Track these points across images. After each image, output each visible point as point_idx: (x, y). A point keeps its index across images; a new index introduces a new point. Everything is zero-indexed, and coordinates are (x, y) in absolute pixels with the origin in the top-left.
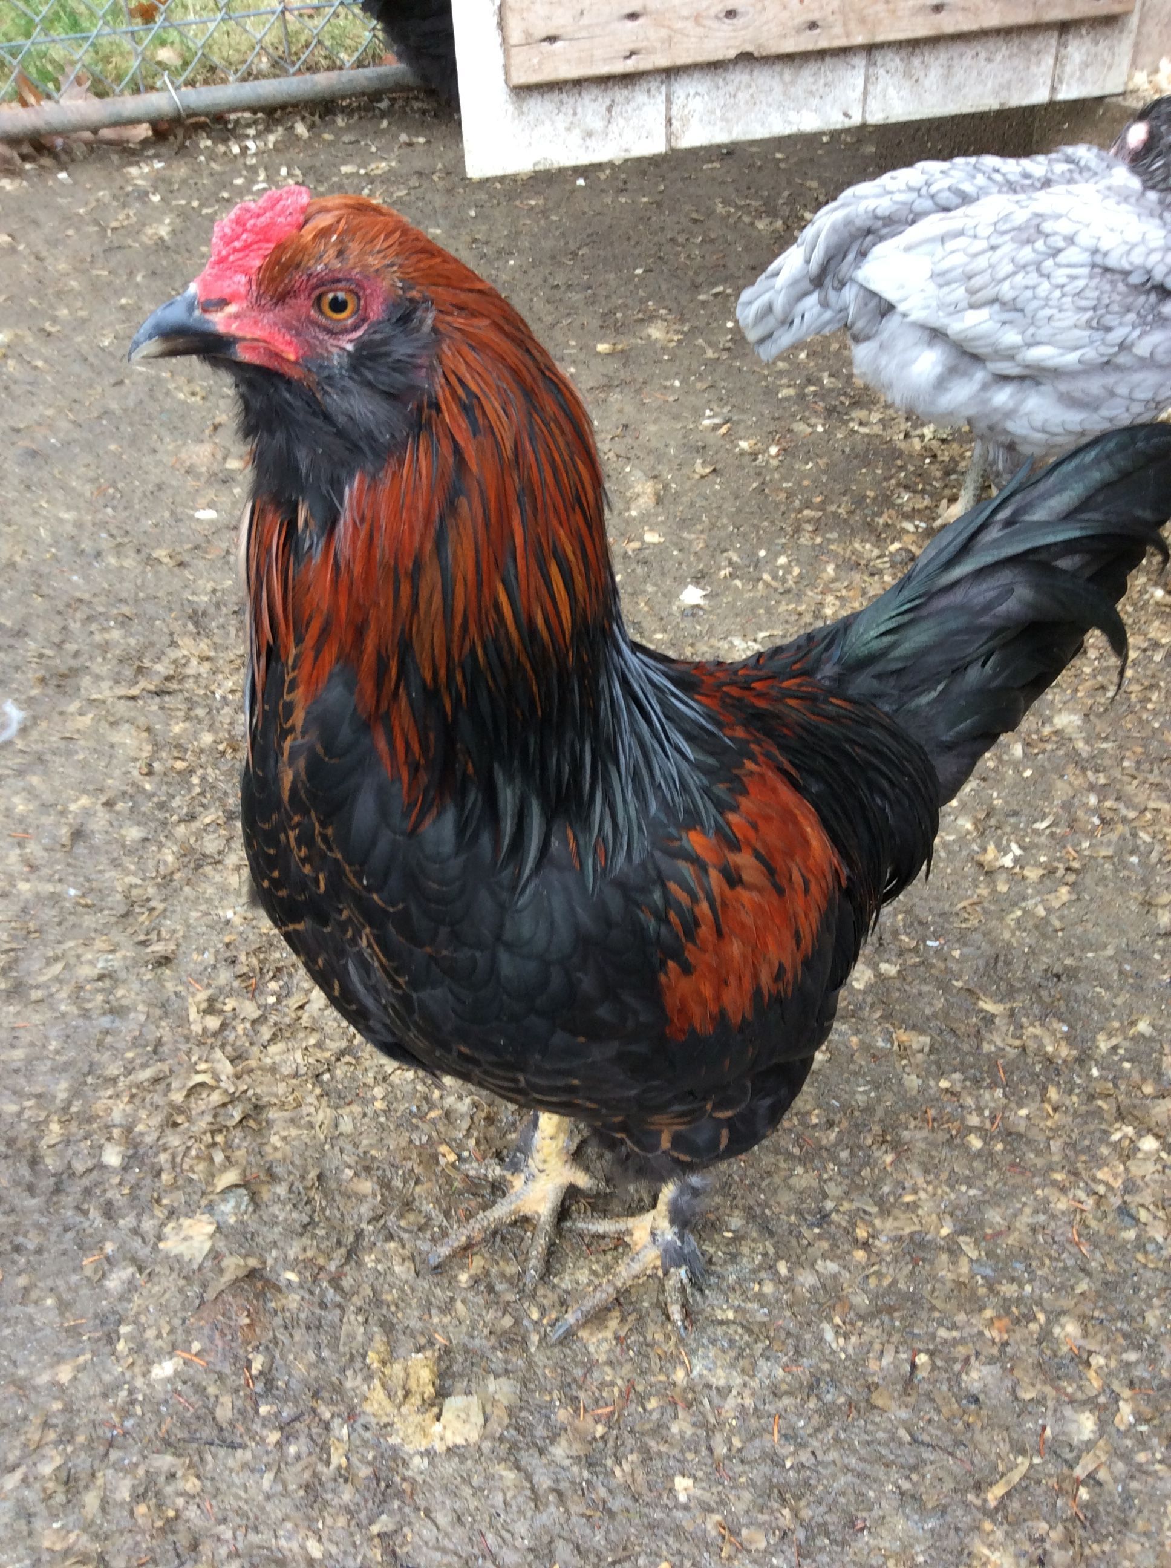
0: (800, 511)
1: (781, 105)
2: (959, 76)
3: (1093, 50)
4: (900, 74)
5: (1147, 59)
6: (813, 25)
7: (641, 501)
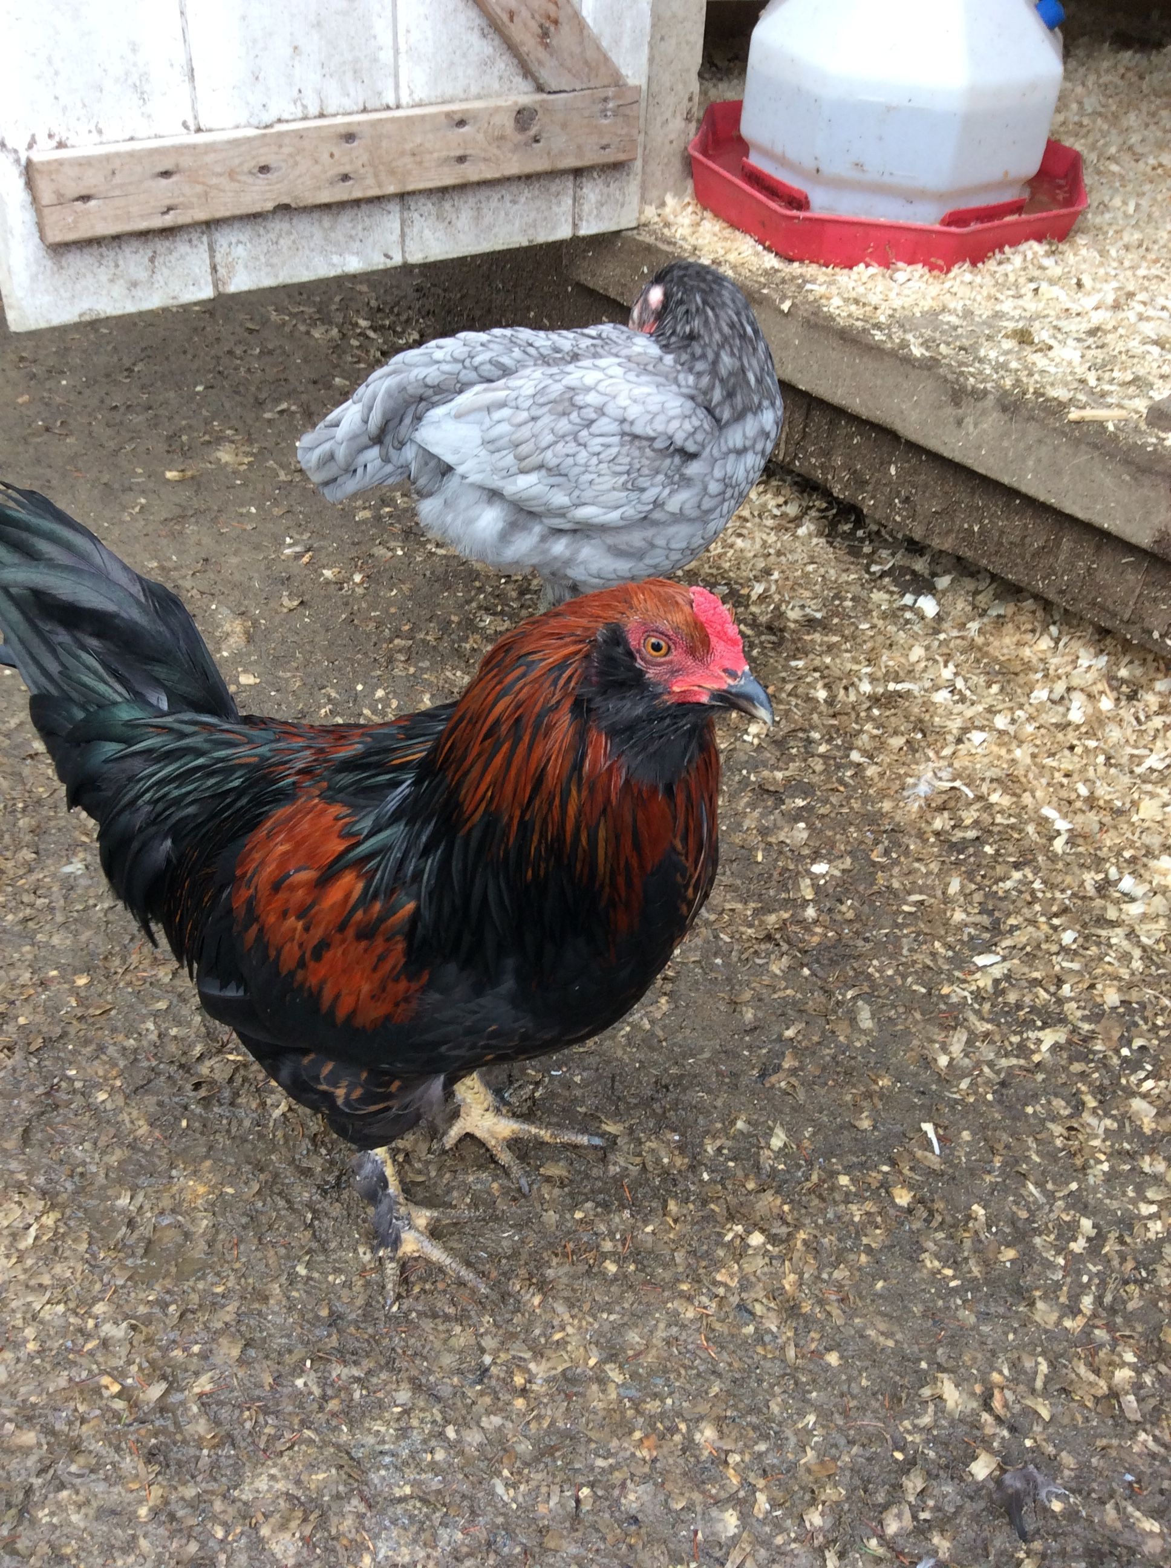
0: (391, 641)
1: (323, 250)
2: (488, 218)
3: (605, 190)
4: (433, 218)
5: (654, 194)
6: (345, 178)
7: (232, 640)
